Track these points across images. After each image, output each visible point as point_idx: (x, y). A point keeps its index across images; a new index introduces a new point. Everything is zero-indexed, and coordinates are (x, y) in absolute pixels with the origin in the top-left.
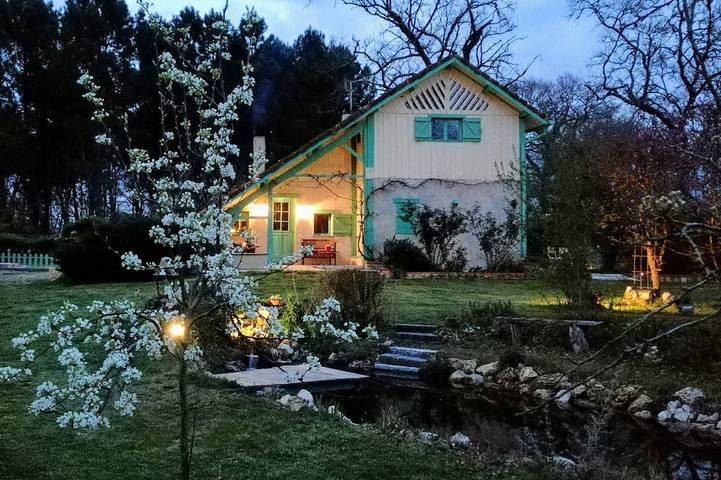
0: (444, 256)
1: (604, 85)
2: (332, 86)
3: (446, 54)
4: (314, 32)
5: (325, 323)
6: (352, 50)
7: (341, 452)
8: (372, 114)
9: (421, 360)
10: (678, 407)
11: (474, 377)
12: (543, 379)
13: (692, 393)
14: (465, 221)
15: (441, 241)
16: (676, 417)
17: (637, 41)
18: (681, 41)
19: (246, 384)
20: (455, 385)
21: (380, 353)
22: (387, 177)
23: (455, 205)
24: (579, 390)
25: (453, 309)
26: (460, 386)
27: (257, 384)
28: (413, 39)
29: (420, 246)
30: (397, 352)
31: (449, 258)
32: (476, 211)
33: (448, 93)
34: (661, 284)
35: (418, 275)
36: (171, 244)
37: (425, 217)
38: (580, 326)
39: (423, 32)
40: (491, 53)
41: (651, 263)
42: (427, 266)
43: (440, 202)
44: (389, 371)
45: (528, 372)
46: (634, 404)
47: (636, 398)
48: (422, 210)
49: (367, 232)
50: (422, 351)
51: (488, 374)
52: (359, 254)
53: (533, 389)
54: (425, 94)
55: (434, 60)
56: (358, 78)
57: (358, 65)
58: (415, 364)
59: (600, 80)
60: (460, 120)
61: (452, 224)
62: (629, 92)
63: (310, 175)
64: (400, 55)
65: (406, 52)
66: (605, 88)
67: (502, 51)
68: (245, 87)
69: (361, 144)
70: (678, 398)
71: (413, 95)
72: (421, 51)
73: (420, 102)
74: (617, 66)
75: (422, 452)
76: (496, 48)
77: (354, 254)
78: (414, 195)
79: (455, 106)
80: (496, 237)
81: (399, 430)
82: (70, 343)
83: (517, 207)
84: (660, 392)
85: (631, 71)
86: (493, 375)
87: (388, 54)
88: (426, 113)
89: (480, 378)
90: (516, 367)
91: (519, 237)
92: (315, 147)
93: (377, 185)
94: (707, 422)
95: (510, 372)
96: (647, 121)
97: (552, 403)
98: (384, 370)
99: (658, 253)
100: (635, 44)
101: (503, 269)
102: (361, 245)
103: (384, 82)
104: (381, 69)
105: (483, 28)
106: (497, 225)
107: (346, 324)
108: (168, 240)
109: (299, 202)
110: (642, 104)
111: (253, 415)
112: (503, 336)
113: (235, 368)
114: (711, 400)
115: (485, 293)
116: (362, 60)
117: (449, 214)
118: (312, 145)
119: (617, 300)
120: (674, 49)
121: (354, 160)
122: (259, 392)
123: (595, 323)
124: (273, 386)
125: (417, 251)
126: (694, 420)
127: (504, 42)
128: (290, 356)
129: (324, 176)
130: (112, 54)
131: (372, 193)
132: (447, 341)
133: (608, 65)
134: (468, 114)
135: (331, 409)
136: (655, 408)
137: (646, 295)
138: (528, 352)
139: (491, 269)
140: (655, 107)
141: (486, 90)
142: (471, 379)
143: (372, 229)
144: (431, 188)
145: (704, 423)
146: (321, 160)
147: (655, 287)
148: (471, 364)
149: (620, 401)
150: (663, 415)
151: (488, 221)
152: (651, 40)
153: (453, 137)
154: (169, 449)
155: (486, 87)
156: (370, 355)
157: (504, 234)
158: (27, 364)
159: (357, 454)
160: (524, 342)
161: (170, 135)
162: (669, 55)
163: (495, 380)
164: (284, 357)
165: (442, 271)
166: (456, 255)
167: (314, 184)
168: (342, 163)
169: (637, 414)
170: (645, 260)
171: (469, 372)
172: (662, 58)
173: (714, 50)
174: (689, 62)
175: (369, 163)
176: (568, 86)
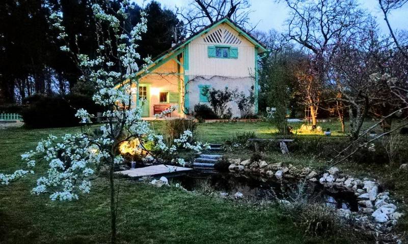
0: (222, 112)
1: (289, 35)
2: (165, 30)
3: (220, 17)
4: (155, 2)
5: (185, 142)
6: (175, 12)
7: (185, 205)
8: (187, 44)
9: (215, 160)
10: (328, 176)
11: (240, 167)
12: (269, 166)
13: (334, 170)
14: (231, 96)
15: (221, 105)
16: (327, 180)
17: (304, 15)
18: (322, 15)
19: (133, 176)
20: (231, 171)
21: (196, 158)
22: (195, 75)
23: (227, 88)
24: (286, 170)
25: (228, 136)
26: (233, 171)
27: (139, 175)
28: (204, 9)
29: (211, 107)
30: (204, 157)
31: (224, 113)
32: (236, 91)
33: (223, 35)
34: (316, 123)
35: (210, 121)
36: (104, 104)
37: (213, 94)
38: (285, 142)
39: (209, 5)
40: (240, 17)
41: (312, 113)
42: (215, 117)
43: (220, 87)
44: (200, 166)
45: (263, 163)
46: (310, 175)
47: (310, 173)
48: (212, 90)
49: (186, 101)
50: (215, 156)
51: (246, 165)
52: (182, 112)
53: (266, 170)
54: (213, 35)
55: (214, 20)
56: (178, 26)
57: (178, 20)
58: (213, 162)
59: (288, 32)
60: (229, 48)
61: (225, 97)
62: (300, 37)
63: (157, 73)
64: (198, 16)
65: (201, 15)
66: (290, 36)
67: (245, 16)
68: (143, 23)
69: (182, 58)
70: (328, 172)
71: (207, 35)
72: (208, 15)
73: (210, 39)
74: (295, 26)
75: (222, 202)
76: (242, 15)
77: (179, 112)
78: (208, 83)
79: (227, 41)
80: (245, 103)
81: (210, 193)
82: (55, 156)
83: (254, 89)
84: (320, 169)
85: (301, 28)
86: (249, 165)
87: (192, 15)
88: (213, 44)
89: (242, 167)
90: (258, 161)
91: (255, 103)
92: (160, 59)
93: (191, 78)
94: (340, 182)
95: (255, 164)
96: (307, 51)
97: (274, 177)
98: (198, 166)
99: (315, 109)
100: (303, 16)
101: (249, 118)
102: (183, 107)
103: (191, 29)
104: (189, 22)
105: (236, 5)
106: (246, 97)
107: (195, 143)
108: (103, 102)
109: (152, 86)
110: (305, 44)
111: (138, 190)
112: (251, 148)
113: (124, 168)
114: (342, 172)
115: (241, 129)
116: (180, 18)
117: (224, 93)
118: (158, 58)
119: (298, 130)
120: (319, 19)
121: (179, 66)
122: (140, 179)
123: (291, 140)
124: (148, 176)
125: (209, 110)
126: (334, 181)
127: (246, 12)
128: (152, 161)
129: (164, 74)
130: (47, 8)
131: (188, 82)
132: (226, 151)
133: (291, 25)
134: (232, 45)
135: (177, 185)
136: (318, 177)
137: (310, 128)
138: (262, 154)
139: (243, 117)
140: (310, 44)
141: (240, 34)
142: (238, 168)
143: (188, 100)
144: (216, 80)
145: (339, 182)
146: (162, 66)
147: (314, 124)
148: (238, 161)
149: (303, 174)
150: (322, 180)
151: (242, 95)
152: (310, 14)
153: (226, 56)
154: (97, 209)
155: (240, 33)
156: (191, 159)
157: (248, 101)
158: (31, 168)
159: (193, 205)
160: (260, 150)
161: (102, 47)
162: (317, 22)
163: (249, 168)
164: (149, 162)
165: (221, 119)
166: (227, 111)
167: (159, 77)
168: (173, 68)
169: (311, 180)
170: (310, 112)
171: (237, 165)
172: (314, 23)
173: (336, 20)
174: (325, 25)
175: (186, 67)
176: (274, 34)
